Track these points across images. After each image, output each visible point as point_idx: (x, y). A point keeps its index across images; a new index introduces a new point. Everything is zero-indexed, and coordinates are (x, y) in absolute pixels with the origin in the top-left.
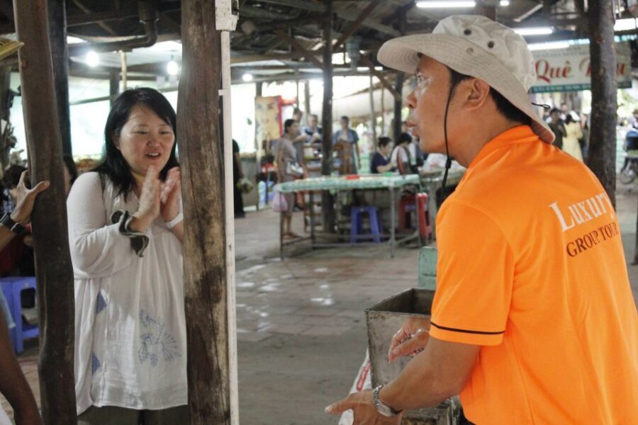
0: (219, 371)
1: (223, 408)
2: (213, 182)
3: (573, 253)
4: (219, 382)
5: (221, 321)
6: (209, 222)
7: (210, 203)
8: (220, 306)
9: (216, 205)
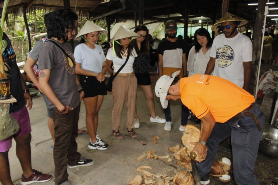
0: (256, 77)
1: (256, 84)
2: (260, 43)
3: (208, 84)
4: (255, 79)
5: (257, 69)
6: (258, 50)
7: (259, 47)
8: (258, 66)
9: (260, 48)
